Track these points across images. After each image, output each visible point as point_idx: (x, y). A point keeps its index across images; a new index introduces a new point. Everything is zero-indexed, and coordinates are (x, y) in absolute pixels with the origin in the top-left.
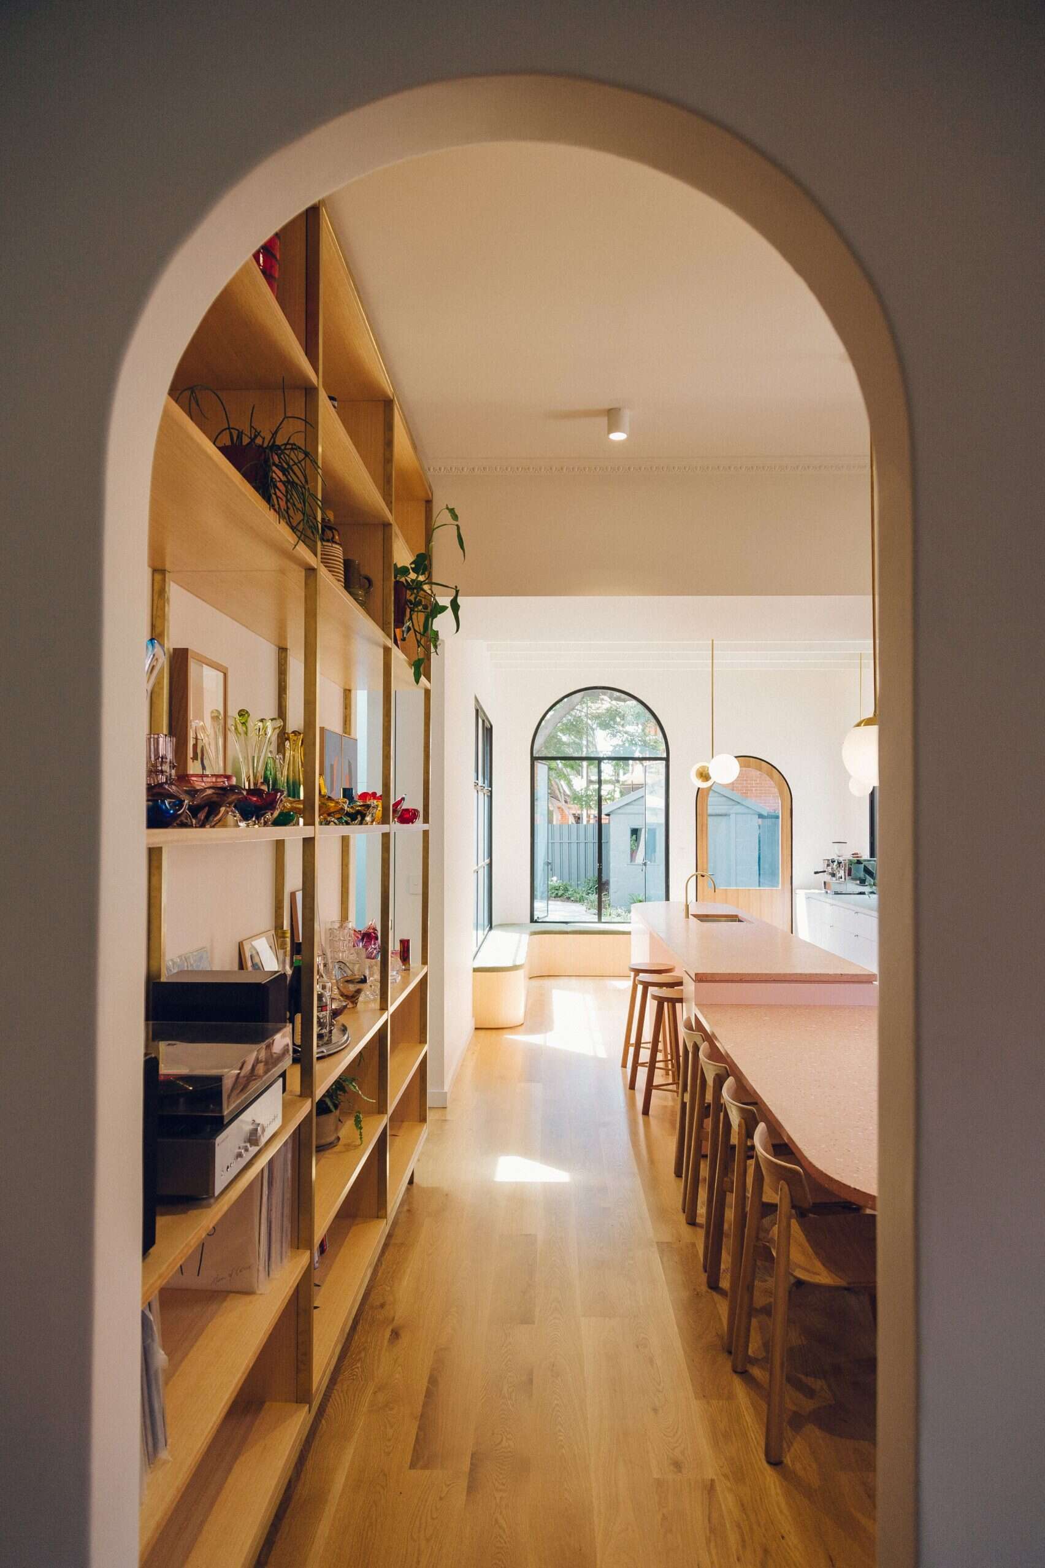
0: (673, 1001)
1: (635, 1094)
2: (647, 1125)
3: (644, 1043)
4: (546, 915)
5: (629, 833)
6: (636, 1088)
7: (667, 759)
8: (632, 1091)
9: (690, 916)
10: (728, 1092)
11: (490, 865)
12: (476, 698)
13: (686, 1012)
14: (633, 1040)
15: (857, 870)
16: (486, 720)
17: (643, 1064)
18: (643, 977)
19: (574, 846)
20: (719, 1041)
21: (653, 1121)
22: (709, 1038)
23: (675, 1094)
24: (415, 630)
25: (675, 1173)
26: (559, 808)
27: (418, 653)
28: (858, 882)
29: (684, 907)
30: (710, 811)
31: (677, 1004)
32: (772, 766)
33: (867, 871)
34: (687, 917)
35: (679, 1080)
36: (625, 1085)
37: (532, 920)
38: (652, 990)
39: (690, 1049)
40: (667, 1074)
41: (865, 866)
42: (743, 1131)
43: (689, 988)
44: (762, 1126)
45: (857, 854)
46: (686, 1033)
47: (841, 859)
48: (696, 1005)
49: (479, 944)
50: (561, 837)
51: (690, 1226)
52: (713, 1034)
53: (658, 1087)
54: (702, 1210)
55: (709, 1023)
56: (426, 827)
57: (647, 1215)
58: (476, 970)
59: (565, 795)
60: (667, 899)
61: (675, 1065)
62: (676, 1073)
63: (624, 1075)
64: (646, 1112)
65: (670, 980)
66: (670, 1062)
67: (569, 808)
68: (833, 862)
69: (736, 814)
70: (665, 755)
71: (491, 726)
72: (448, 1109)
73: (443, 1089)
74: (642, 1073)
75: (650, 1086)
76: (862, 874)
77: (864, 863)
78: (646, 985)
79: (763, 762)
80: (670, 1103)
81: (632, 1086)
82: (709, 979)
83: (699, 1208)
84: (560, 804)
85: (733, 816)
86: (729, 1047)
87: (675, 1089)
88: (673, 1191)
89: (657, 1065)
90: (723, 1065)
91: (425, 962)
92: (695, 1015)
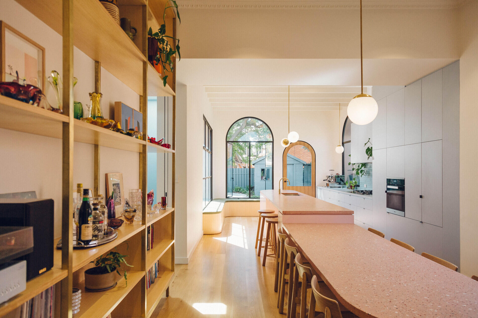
0: (274, 223)
1: (260, 258)
2: (264, 270)
3: (263, 239)
4: (232, 196)
5: (261, 170)
6: (260, 256)
7: (273, 142)
8: (259, 257)
9: (281, 194)
10: (297, 260)
11: (211, 178)
12: (204, 116)
13: (279, 227)
14: (259, 238)
15: (338, 180)
16: (209, 127)
17: (263, 247)
18: (263, 214)
19: (243, 175)
20: (292, 238)
21: (266, 268)
22: (289, 236)
23: (275, 258)
24: (162, 62)
25: (275, 290)
26: (239, 165)
27: (164, 72)
28: (338, 184)
29: (278, 190)
30: (288, 163)
31: (276, 224)
32: (308, 144)
33: (341, 180)
34: (280, 194)
35: (276, 253)
36: (256, 255)
37: (227, 197)
38: (266, 219)
39: (281, 241)
40: (273, 250)
41: (340, 178)
42: (305, 279)
43: (281, 218)
44: (314, 277)
45: (338, 174)
46: (279, 234)
47: (332, 176)
48: (283, 223)
49: (206, 205)
50: (239, 173)
51: (281, 314)
52: (290, 235)
53: (268, 256)
54: (286, 307)
55: (288, 230)
56: (174, 151)
57: (263, 309)
58: (204, 213)
59: (241, 160)
60: (273, 189)
61: (275, 247)
62: (275, 250)
63: (256, 251)
64: (264, 265)
65: (274, 216)
66: (273, 246)
67: (242, 165)
68: (330, 177)
69: (296, 164)
70: (272, 141)
71: (212, 130)
72: (188, 265)
73: (187, 257)
74: (263, 250)
75: (265, 255)
76: (339, 181)
77: (341, 177)
78: (264, 217)
79: (306, 143)
80: (273, 261)
81: (259, 255)
82: (288, 213)
83: (284, 305)
84: (239, 164)
85: (295, 165)
86: (297, 240)
87: (275, 256)
88: (274, 298)
89: (268, 247)
90: (295, 248)
91: (173, 206)
92: (283, 227)
